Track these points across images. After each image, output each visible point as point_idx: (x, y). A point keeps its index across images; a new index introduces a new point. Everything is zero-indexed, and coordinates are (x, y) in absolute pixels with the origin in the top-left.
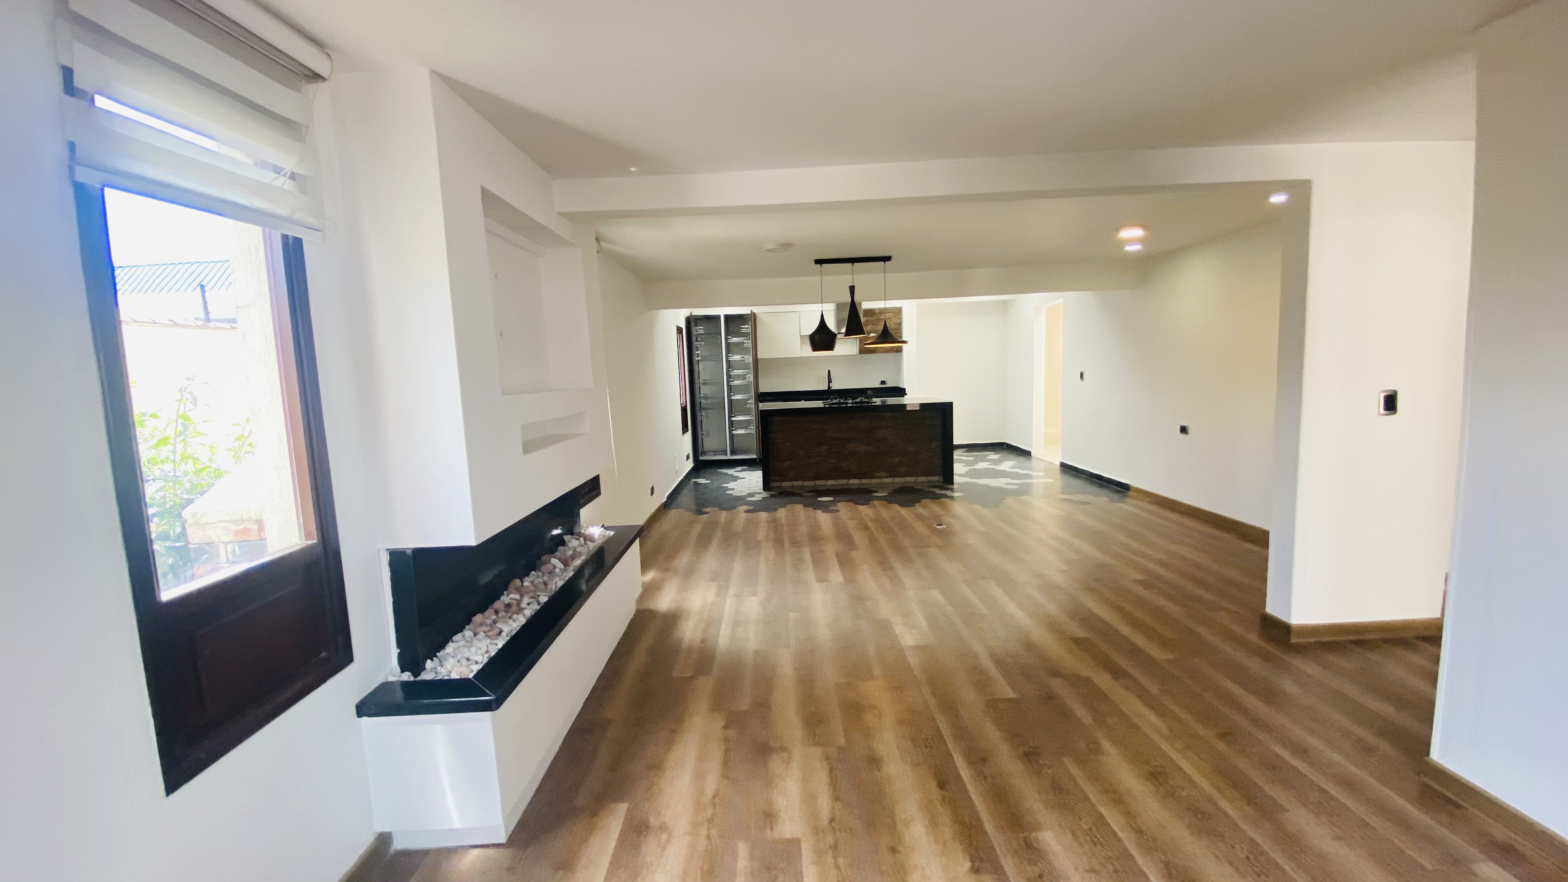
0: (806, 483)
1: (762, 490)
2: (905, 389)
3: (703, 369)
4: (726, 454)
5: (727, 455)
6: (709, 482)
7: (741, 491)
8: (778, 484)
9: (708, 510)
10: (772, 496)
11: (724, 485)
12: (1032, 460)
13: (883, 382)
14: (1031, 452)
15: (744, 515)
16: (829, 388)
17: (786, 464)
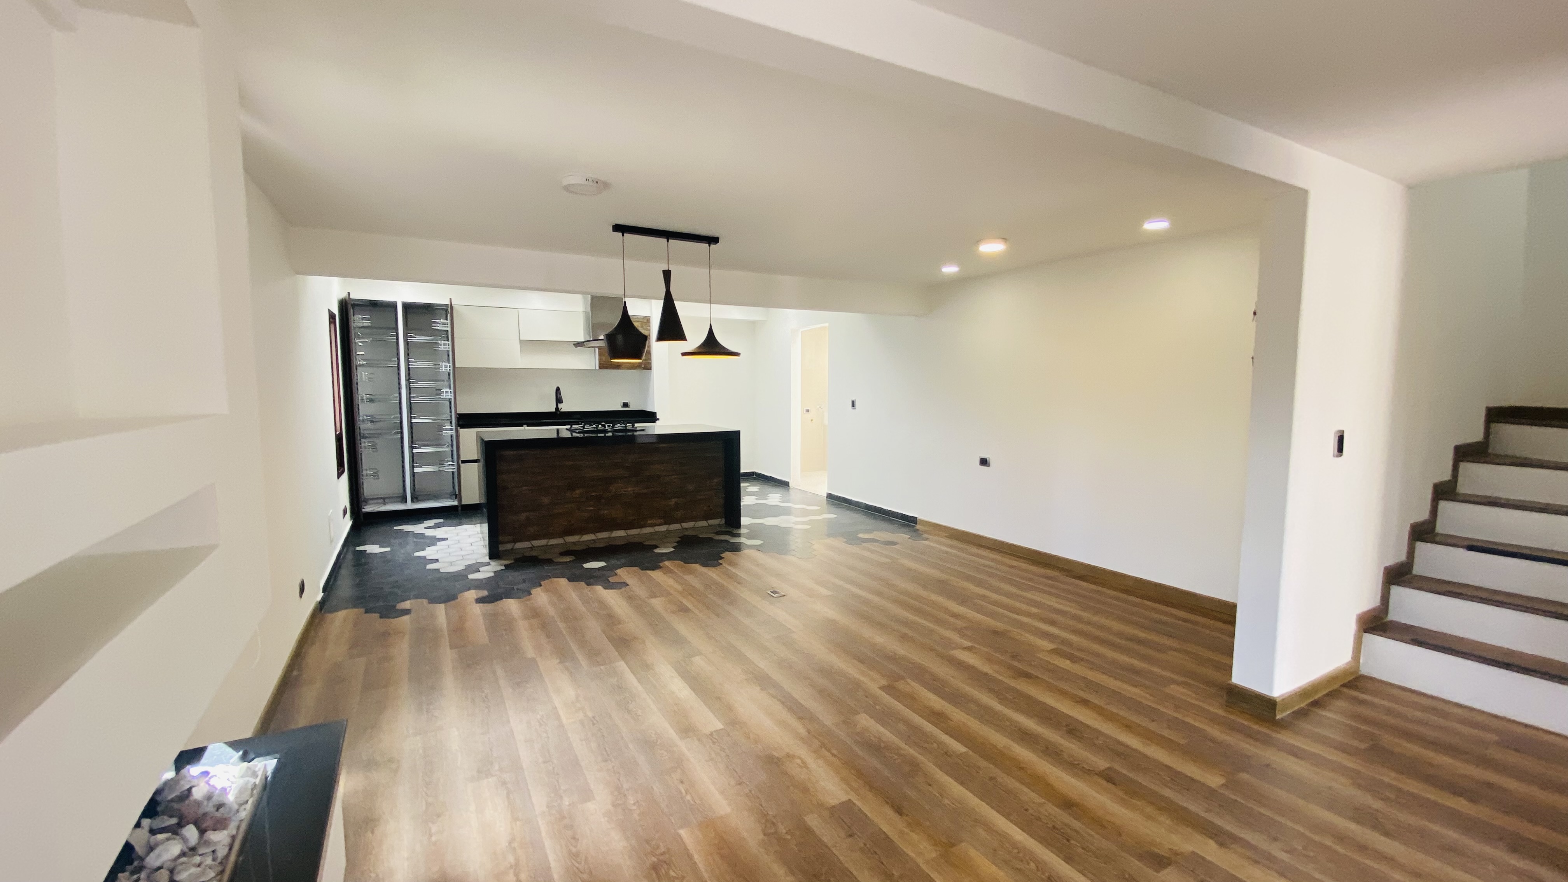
0: (553, 542)
1: (488, 557)
2: (656, 413)
3: (369, 378)
4: (404, 500)
5: (406, 502)
6: (388, 549)
7: (451, 564)
8: (509, 546)
9: (407, 605)
10: (507, 567)
11: (417, 554)
12: (790, 490)
13: (625, 405)
14: (789, 483)
15: (477, 610)
16: (557, 409)
17: (524, 516)
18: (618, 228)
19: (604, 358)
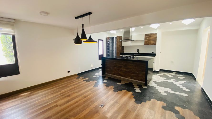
13: (153, 52)
14: (196, 79)
16: (138, 52)
17: (108, 70)
19: (145, 43)
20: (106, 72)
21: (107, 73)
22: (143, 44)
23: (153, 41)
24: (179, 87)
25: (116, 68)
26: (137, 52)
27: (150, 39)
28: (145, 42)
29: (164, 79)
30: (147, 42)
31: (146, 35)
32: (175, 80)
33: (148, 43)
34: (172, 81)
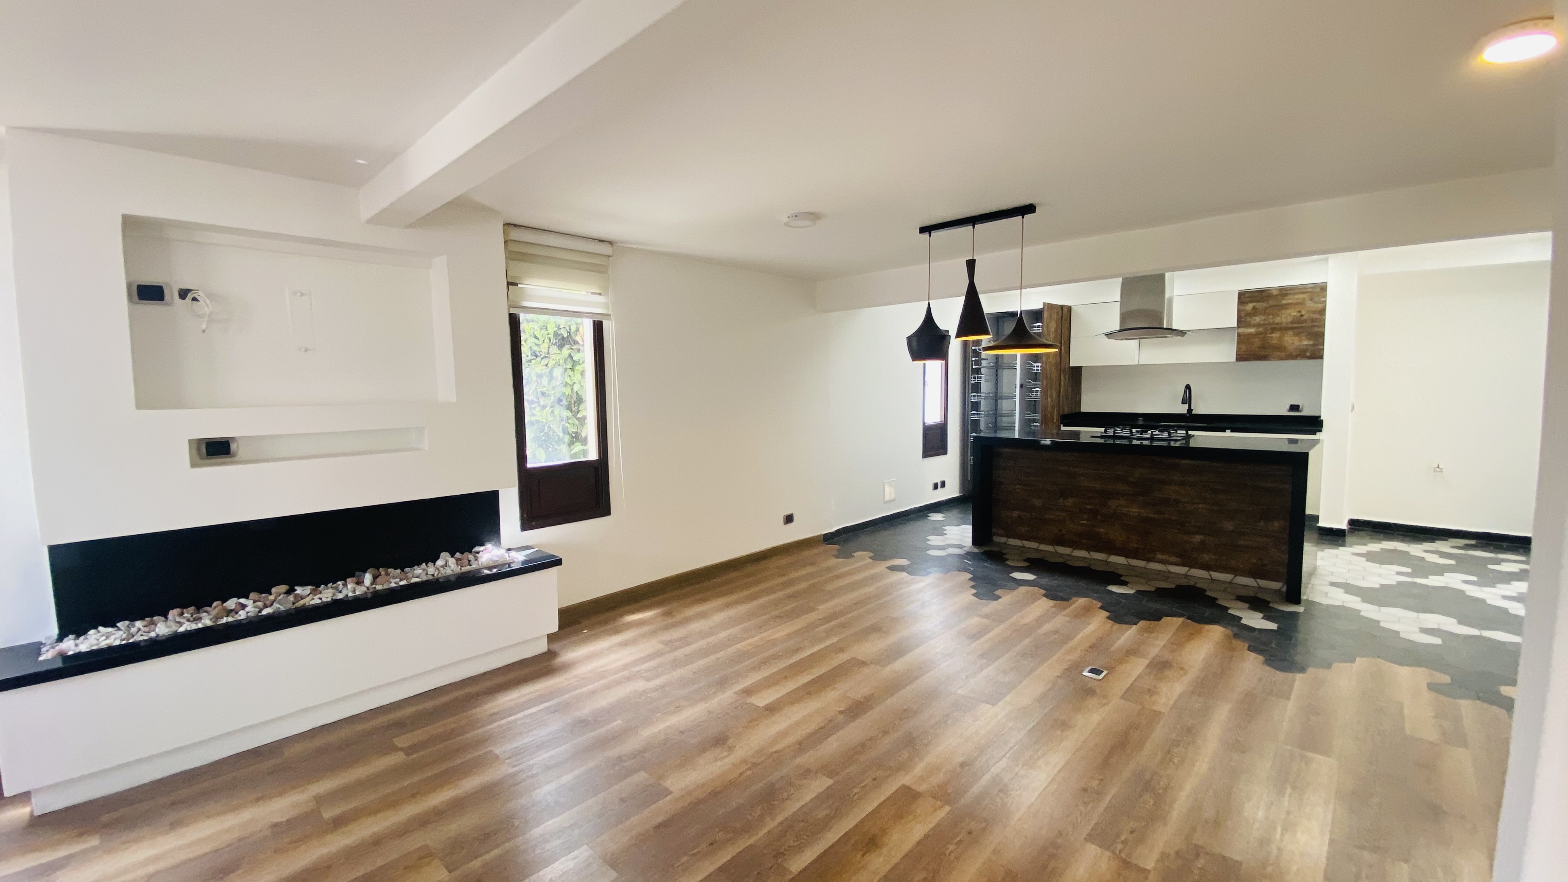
1: (972, 543)
13: (1295, 408)
16: (1190, 410)
17: (1016, 514)
18: (923, 230)
19: (1244, 347)
20: (1001, 531)
21: (1008, 537)
22: (1226, 352)
23: (1297, 335)
24: (1505, 611)
25: (1070, 501)
26: (1183, 409)
27: (1278, 320)
28: (1242, 340)
29: (1399, 573)
30: (1257, 342)
31: (1244, 297)
32: (1475, 579)
33: (1263, 347)
34: (1454, 580)
